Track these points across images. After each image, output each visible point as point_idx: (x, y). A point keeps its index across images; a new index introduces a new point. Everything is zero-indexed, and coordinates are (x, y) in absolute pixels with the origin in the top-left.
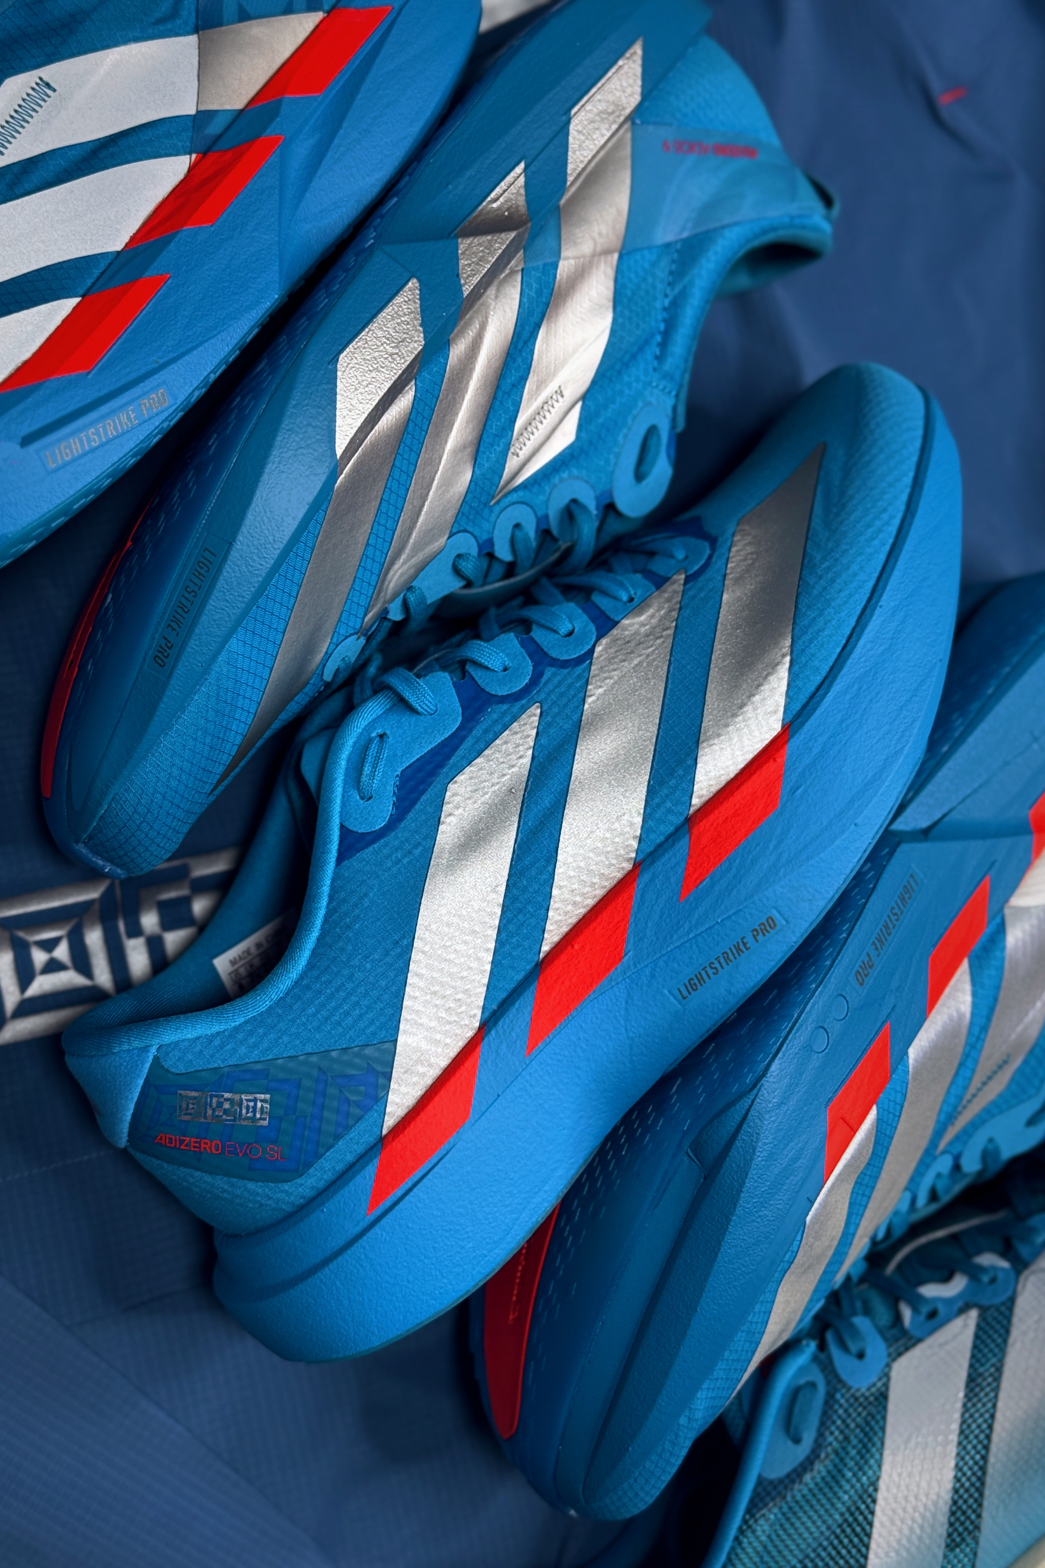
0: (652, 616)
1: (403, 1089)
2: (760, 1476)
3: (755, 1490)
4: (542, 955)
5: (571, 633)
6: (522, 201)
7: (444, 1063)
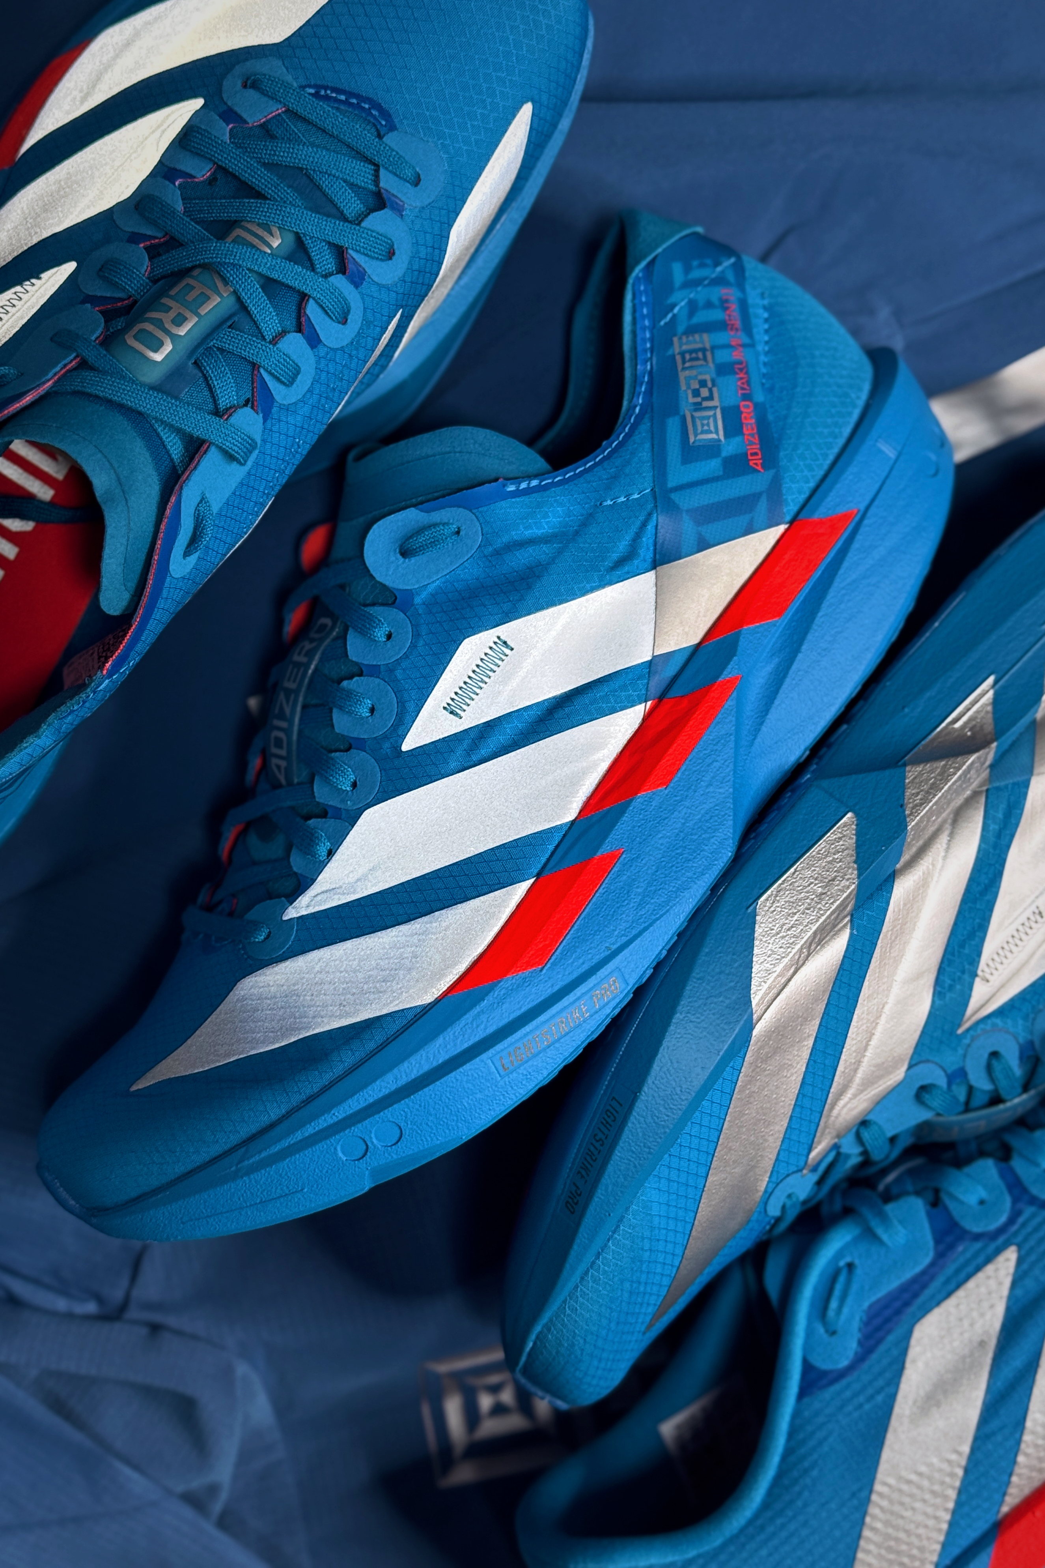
4: (1001, 1514)
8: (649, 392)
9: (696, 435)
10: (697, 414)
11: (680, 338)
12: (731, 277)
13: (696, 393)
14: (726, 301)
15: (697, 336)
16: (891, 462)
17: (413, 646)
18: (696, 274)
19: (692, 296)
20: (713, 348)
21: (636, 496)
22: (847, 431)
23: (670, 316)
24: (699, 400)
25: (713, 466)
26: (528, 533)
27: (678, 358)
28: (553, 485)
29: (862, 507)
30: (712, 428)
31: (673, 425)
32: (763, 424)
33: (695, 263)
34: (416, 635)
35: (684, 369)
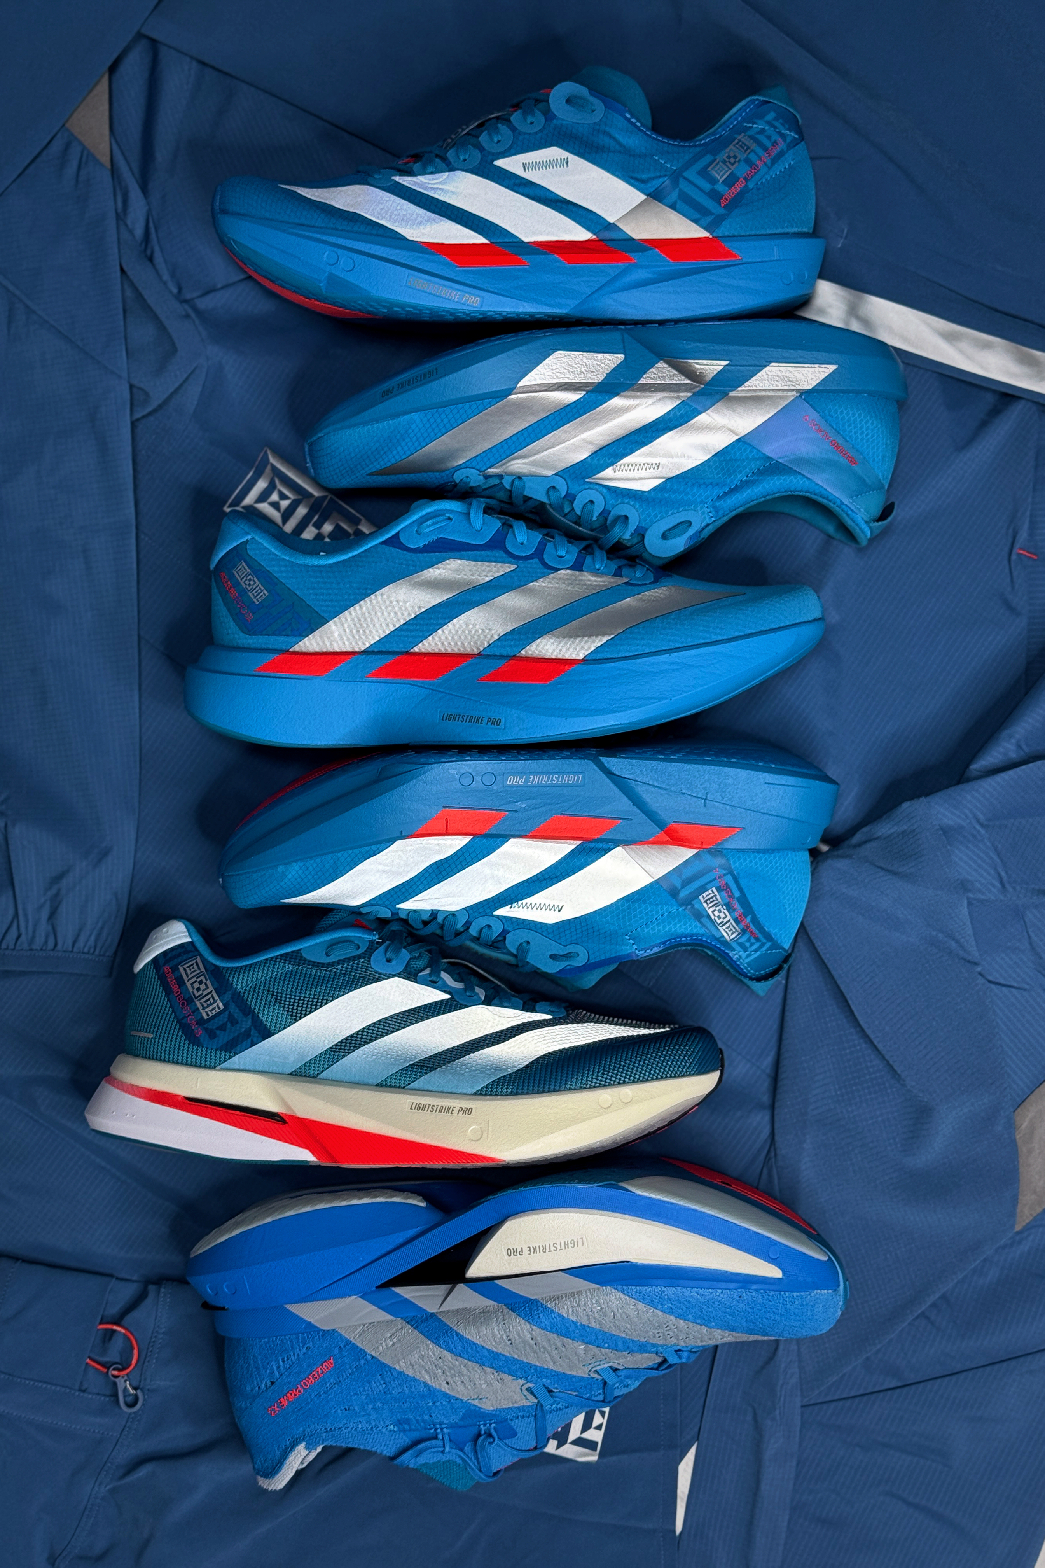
0: (596, 581)
1: (313, 642)
2: (300, 950)
3: (293, 952)
4: (412, 651)
5: (561, 557)
6: (711, 376)
7: (337, 650)
8: (713, 141)
9: (712, 169)
10: (720, 163)
11: (745, 136)
12: (789, 140)
13: (729, 157)
14: (777, 144)
15: (752, 141)
16: (773, 259)
17: (536, 133)
18: (777, 124)
19: (766, 128)
20: (753, 151)
21: (669, 166)
22: (769, 232)
23: (751, 125)
24: (727, 160)
25: (707, 186)
26: (617, 136)
27: (737, 141)
28: (645, 133)
29: (745, 260)
30: (721, 174)
31: (708, 158)
32: (740, 195)
33: (781, 121)
34: (541, 131)
35: (734, 145)
